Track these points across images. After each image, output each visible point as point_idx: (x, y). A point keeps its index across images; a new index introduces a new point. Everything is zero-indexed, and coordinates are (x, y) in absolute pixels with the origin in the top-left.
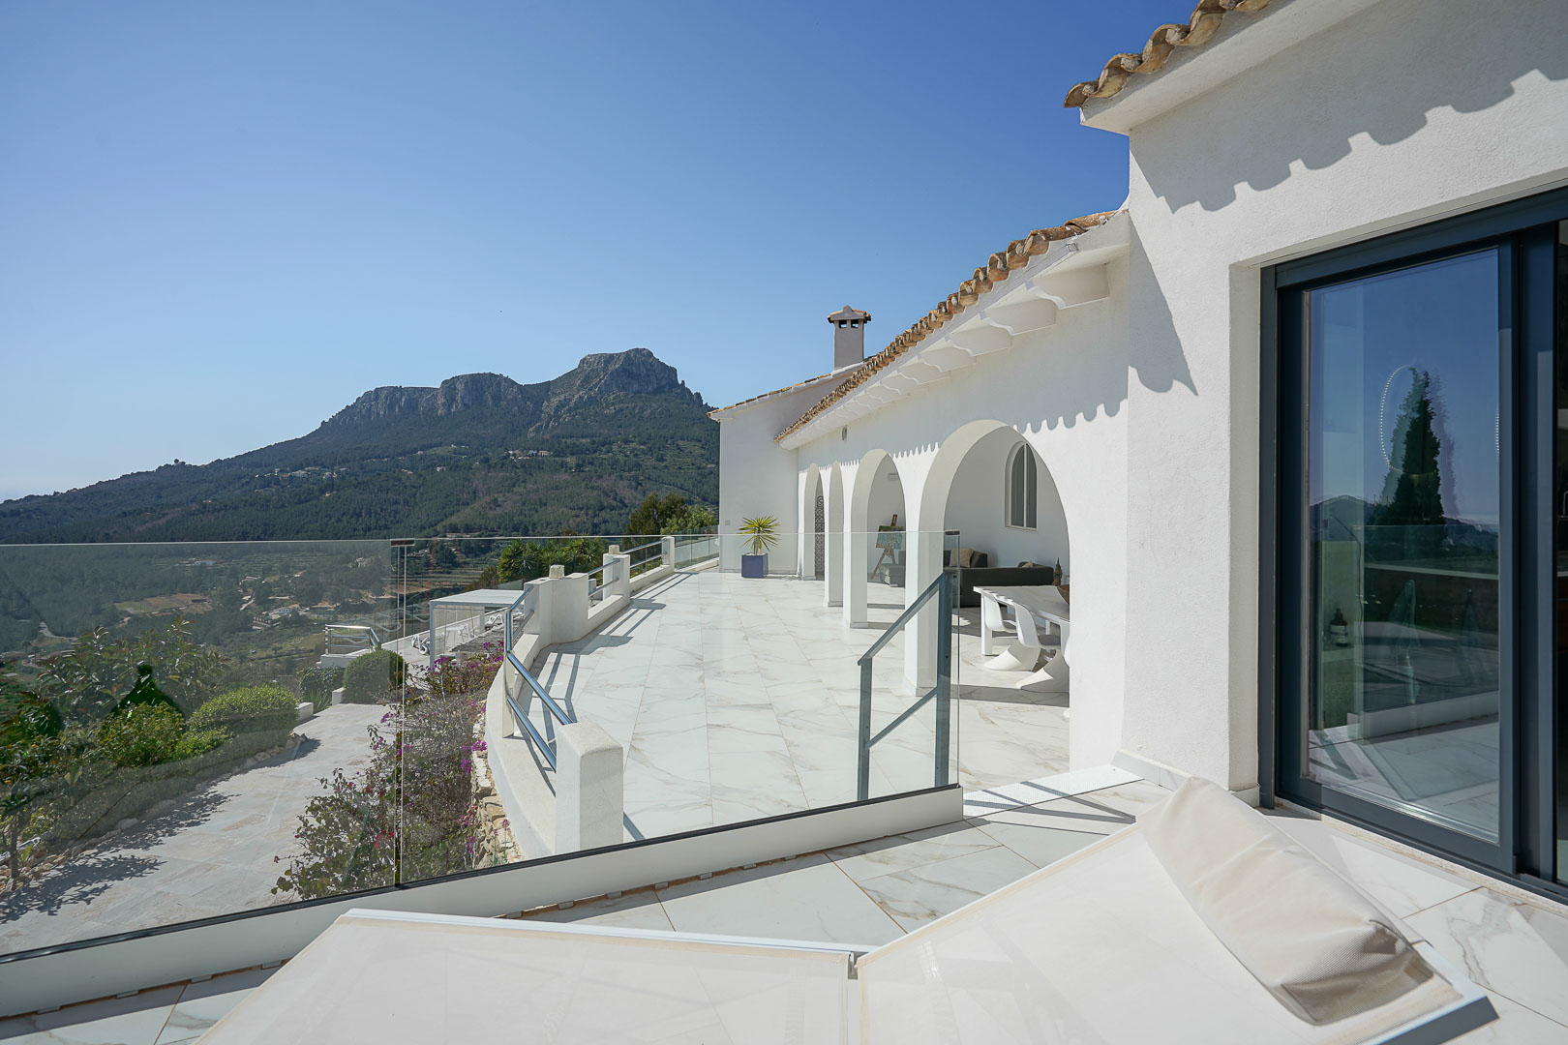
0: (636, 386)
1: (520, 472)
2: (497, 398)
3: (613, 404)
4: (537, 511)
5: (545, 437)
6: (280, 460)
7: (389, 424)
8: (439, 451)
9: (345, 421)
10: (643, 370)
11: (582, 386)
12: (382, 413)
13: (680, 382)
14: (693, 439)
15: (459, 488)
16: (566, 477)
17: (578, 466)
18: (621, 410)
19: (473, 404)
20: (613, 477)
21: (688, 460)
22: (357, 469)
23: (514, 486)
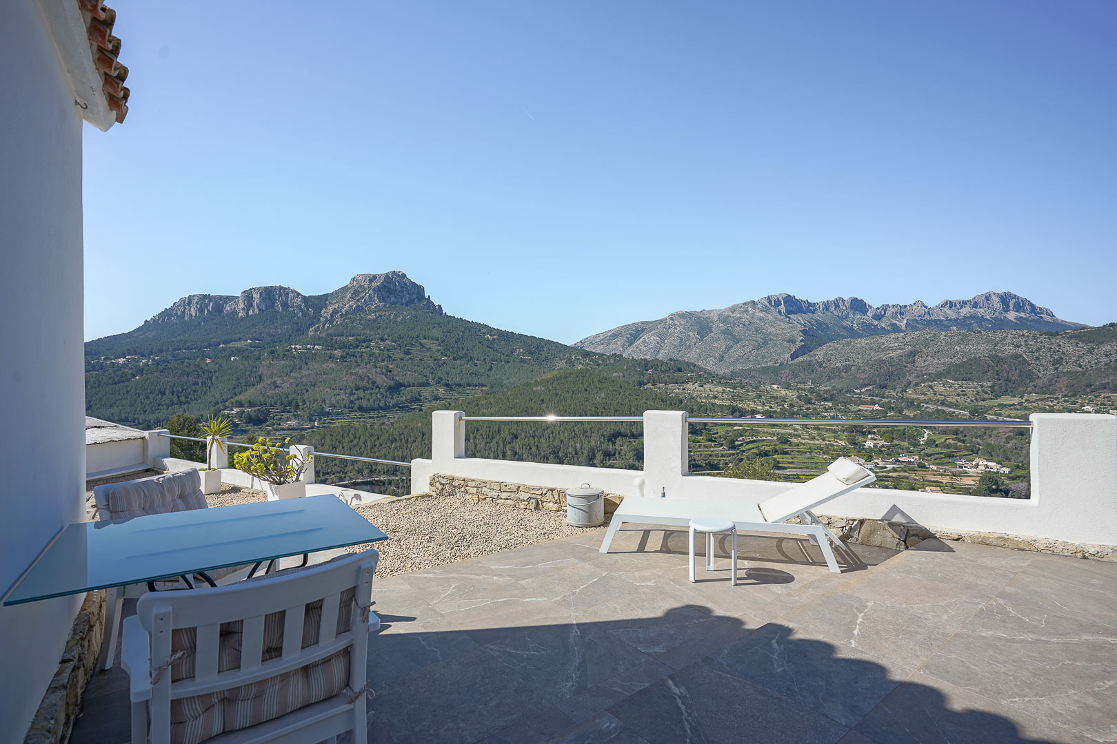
0: (393, 299)
1: (297, 361)
2: (285, 305)
3: (374, 312)
4: (307, 391)
5: (321, 335)
6: (108, 350)
7: (200, 324)
8: (238, 345)
9: (164, 320)
10: (398, 288)
11: (352, 297)
12: (194, 314)
13: (427, 297)
14: (432, 339)
15: (248, 373)
16: (331, 365)
17: (342, 357)
18: (380, 316)
19: (266, 309)
20: (368, 366)
21: (428, 354)
22: (170, 357)
23: (291, 372)
